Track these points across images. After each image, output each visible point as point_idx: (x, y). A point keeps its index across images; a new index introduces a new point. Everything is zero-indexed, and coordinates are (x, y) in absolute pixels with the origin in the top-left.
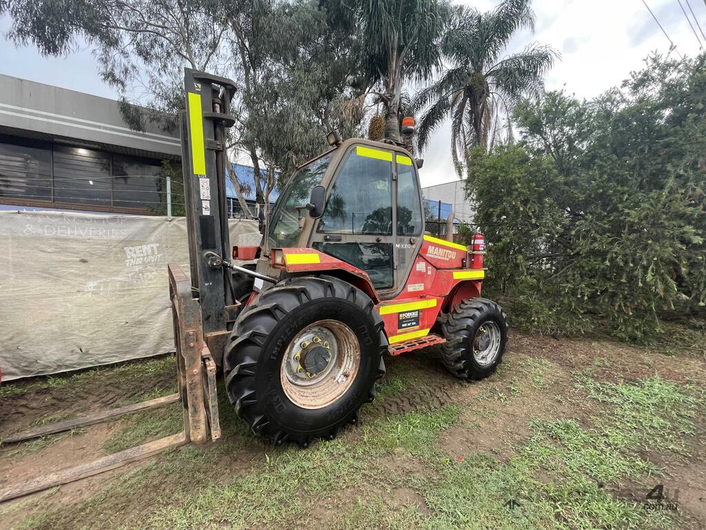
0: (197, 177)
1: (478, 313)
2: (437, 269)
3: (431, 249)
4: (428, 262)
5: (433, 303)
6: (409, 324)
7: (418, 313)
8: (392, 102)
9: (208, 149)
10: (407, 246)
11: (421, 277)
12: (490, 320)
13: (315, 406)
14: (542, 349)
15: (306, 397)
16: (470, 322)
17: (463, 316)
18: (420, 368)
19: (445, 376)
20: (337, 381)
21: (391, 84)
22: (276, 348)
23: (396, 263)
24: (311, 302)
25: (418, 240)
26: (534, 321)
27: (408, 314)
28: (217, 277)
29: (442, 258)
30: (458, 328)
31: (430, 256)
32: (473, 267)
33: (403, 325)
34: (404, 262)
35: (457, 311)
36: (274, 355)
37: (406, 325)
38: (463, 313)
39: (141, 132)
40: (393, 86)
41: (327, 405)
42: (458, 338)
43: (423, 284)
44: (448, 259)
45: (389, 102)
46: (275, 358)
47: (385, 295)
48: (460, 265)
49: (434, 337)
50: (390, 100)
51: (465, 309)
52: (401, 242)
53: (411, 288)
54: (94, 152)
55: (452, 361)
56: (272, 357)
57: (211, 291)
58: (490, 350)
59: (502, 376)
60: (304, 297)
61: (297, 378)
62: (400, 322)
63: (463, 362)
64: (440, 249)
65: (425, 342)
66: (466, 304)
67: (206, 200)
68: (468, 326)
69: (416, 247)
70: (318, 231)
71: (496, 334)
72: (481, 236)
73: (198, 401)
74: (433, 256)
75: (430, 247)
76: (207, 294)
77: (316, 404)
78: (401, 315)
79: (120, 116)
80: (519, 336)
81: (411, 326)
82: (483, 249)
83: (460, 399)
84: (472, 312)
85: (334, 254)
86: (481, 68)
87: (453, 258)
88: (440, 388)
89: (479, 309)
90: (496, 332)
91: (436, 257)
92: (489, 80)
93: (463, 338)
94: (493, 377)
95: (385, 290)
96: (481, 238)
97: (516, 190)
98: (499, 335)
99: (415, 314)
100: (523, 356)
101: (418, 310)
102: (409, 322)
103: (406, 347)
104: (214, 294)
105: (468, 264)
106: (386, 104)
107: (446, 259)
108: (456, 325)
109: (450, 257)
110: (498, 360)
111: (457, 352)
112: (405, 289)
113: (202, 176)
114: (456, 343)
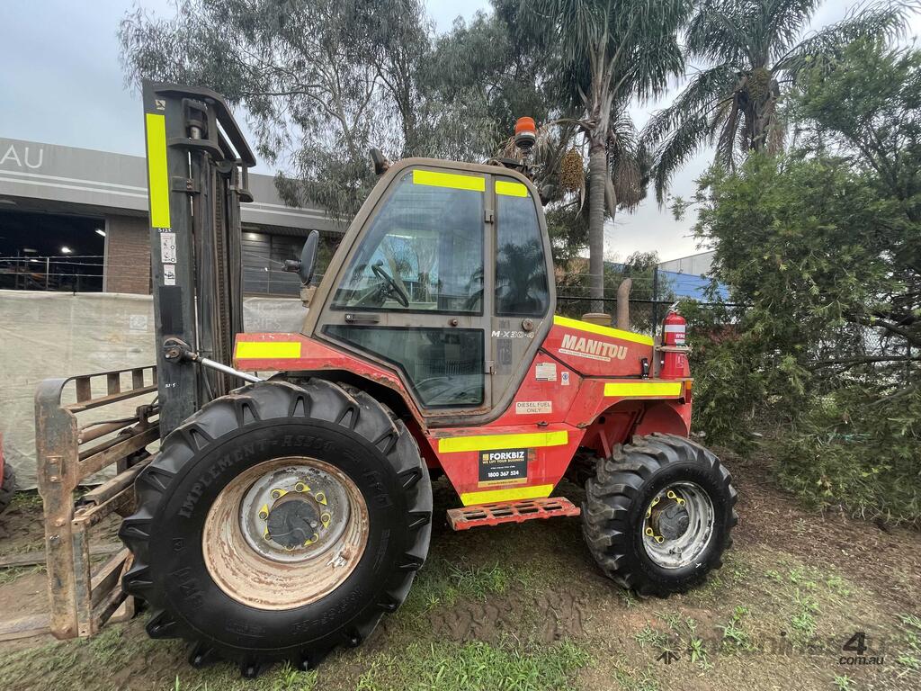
0: (158, 232)
1: (653, 466)
2: (583, 376)
3: (568, 341)
4: (562, 363)
5: (559, 438)
6: (503, 474)
7: (525, 455)
8: (597, 131)
9: (173, 191)
10: (514, 333)
11: (546, 389)
12: (686, 480)
13: (274, 604)
14: (841, 548)
15: (267, 583)
16: (635, 481)
17: (621, 467)
18: (556, 551)
19: (594, 576)
20: (333, 564)
21: (596, 105)
22: (190, 498)
23: (489, 363)
24: (259, 425)
25: (540, 325)
26: (824, 488)
27: (502, 456)
28: (183, 376)
29: (593, 357)
30: (609, 490)
31: (567, 352)
32: (663, 375)
33: (491, 475)
34: (510, 363)
35: (615, 458)
36: (186, 510)
37: (497, 474)
38: (624, 461)
39: (297, 208)
40: (599, 107)
41: (298, 605)
42: (608, 508)
43: (550, 403)
44: (608, 360)
45: (592, 131)
46: (188, 515)
47: (465, 417)
48: (637, 370)
49: (561, 500)
50: (592, 127)
51: (629, 454)
52: (503, 327)
53: (522, 408)
54: (264, 236)
55: (599, 550)
56: (182, 513)
57: (174, 397)
58: (692, 540)
59: (721, 596)
60: (300, 408)
61: (268, 548)
62: (484, 469)
63: (619, 556)
64: (590, 341)
65: (536, 510)
66: (635, 445)
67: (170, 264)
68: (628, 488)
69: (535, 337)
70: (334, 308)
71: (705, 510)
72: (678, 318)
73: (63, 568)
74: (573, 353)
75: (567, 337)
76: (168, 400)
77: (278, 600)
78: (485, 457)
79: (276, 192)
80: (791, 513)
81: (509, 477)
82: (683, 342)
83: (602, 631)
84: (639, 463)
85: (362, 345)
86: (764, 61)
87: (622, 357)
88: (573, 599)
89: (660, 458)
90: (704, 505)
91: (580, 355)
92: (779, 76)
93: (618, 512)
94: (695, 594)
95: (464, 410)
96: (678, 323)
97: (775, 233)
98: (711, 511)
99: (520, 457)
100: (785, 556)
101: (525, 450)
102: (504, 470)
103: (490, 516)
104: (178, 400)
105: (655, 369)
106: (587, 135)
107: (603, 359)
108: (607, 484)
109: (613, 356)
110: (712, 560)
111: (606, 536)
112: (509, 411)
113: (164, 230)
114: (602, 518)
